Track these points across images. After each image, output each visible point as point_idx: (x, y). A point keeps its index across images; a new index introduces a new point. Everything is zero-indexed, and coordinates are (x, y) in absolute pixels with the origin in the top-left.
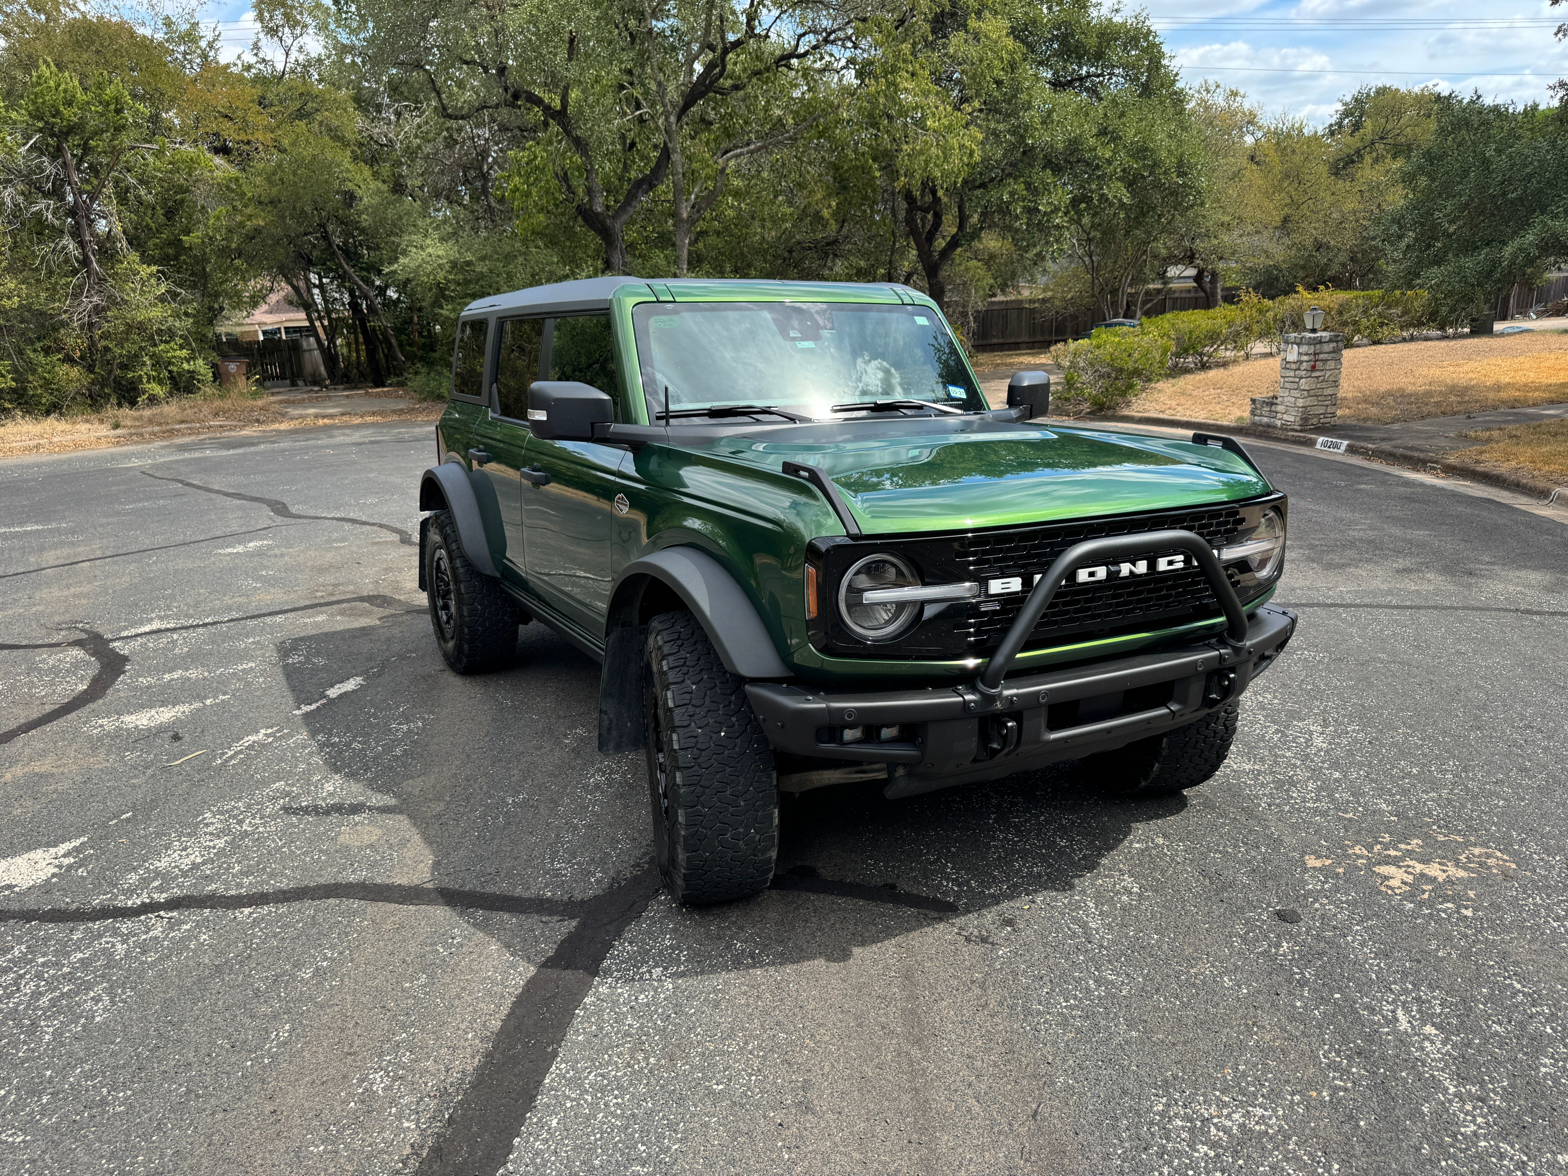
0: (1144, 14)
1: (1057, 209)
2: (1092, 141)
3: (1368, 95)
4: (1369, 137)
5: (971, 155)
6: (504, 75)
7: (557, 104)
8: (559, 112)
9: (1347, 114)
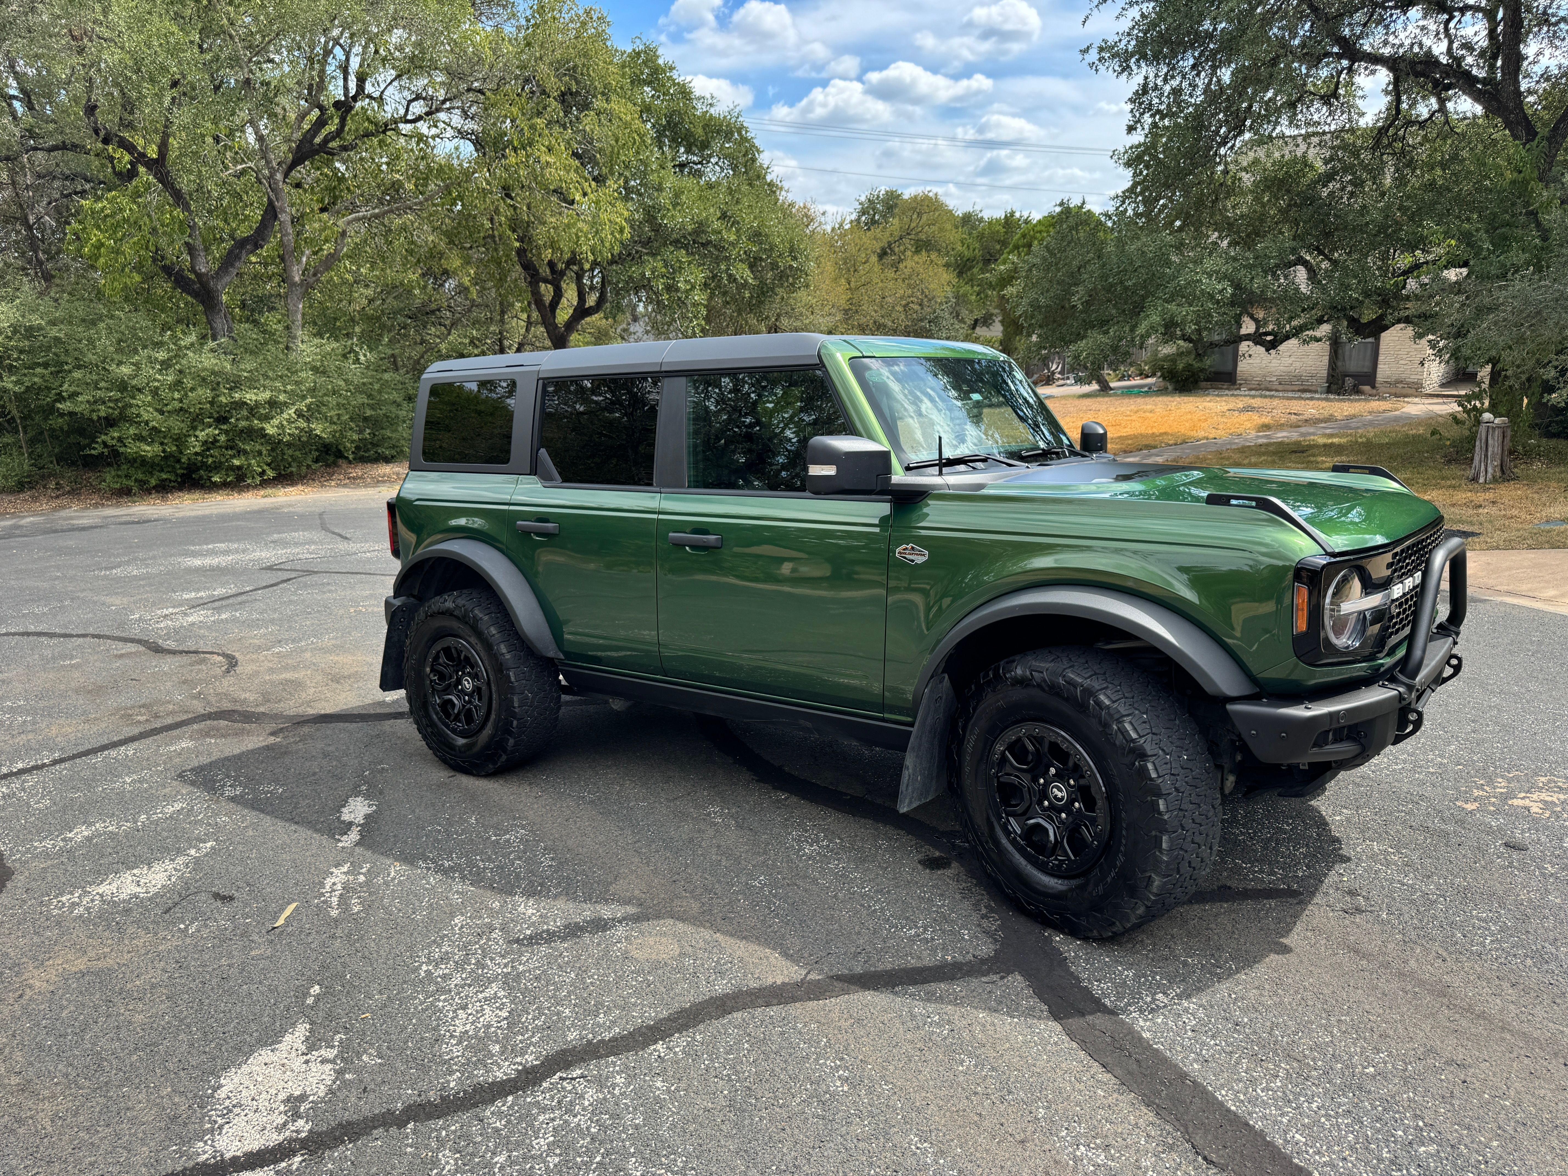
0: (737, 110)
1: (693, 287)
2: (717, 225)
3: (878, 196)
4: (897, 234)
5: (622, 231)
6: (93, 115)
7: (152, 152)
8: (156, 161)
9: (863, 212)
